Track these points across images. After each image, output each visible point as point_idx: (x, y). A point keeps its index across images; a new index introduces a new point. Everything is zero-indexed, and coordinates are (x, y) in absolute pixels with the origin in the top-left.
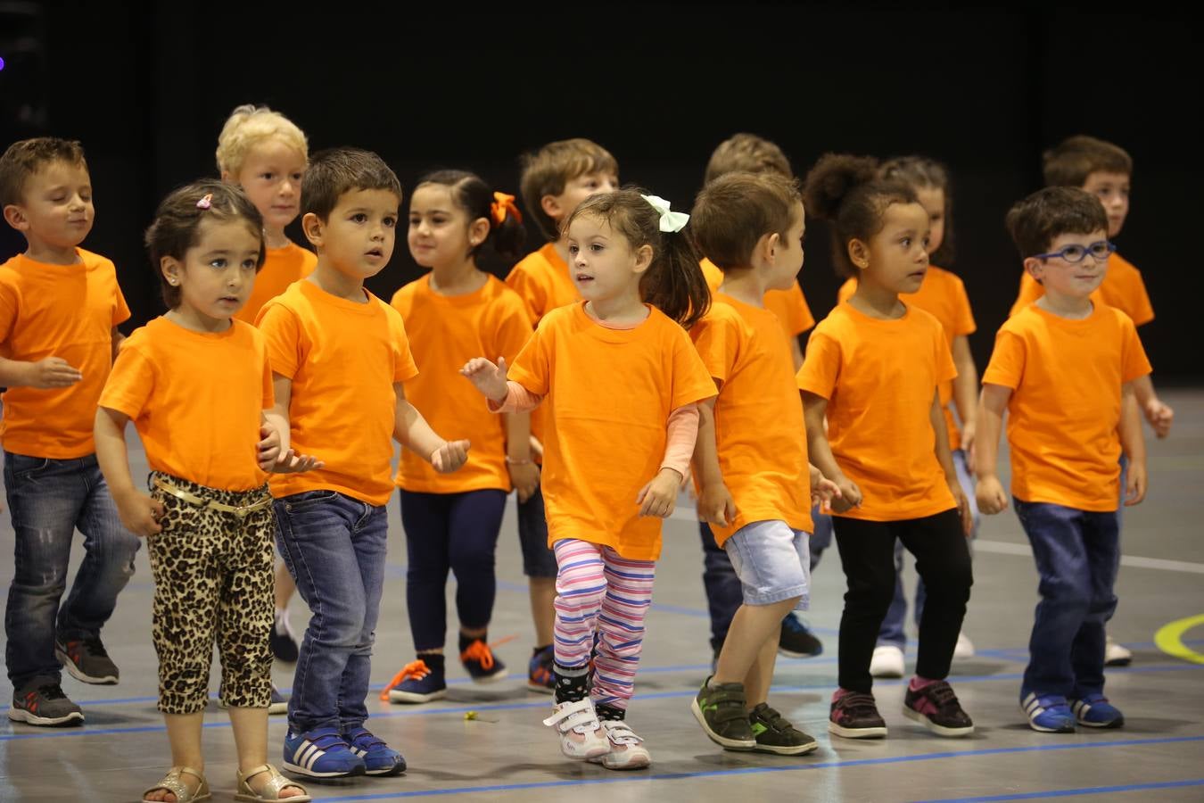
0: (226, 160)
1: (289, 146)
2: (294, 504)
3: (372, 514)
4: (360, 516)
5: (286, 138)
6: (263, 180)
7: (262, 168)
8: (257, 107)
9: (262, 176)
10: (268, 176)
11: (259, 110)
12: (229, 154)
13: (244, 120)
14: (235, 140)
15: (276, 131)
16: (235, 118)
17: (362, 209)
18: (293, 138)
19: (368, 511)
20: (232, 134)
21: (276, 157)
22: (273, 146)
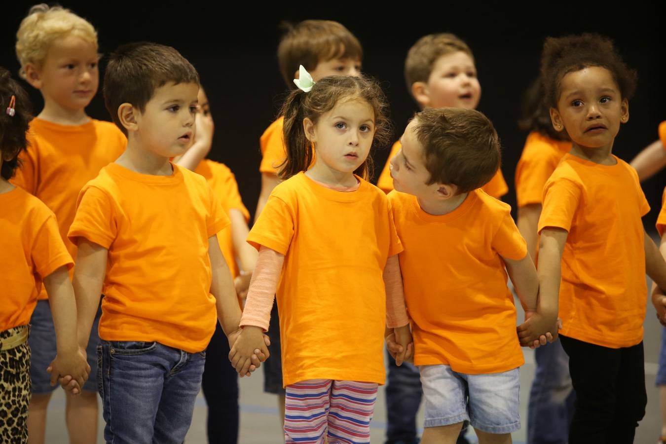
0: (28, 54)
1: (85, 40)
2: (118, 350)
3: (188, 361)
4: (176, 363)
5: (82, 34)
6: (65, 70)
7: (63, 61)
8: (51, 6)
9: (64, 66)
10: (71, 66)
11: (53, 8)
12: (32, 49)
13: (41, 18)
14: (37, 36)
15: (73, 28)
16: (33, 17)
17: (176, 101)
18: (88, 34)
19: (183, 358)
20: (32, 31)
21: (76, 50)
22: (71, 41)
